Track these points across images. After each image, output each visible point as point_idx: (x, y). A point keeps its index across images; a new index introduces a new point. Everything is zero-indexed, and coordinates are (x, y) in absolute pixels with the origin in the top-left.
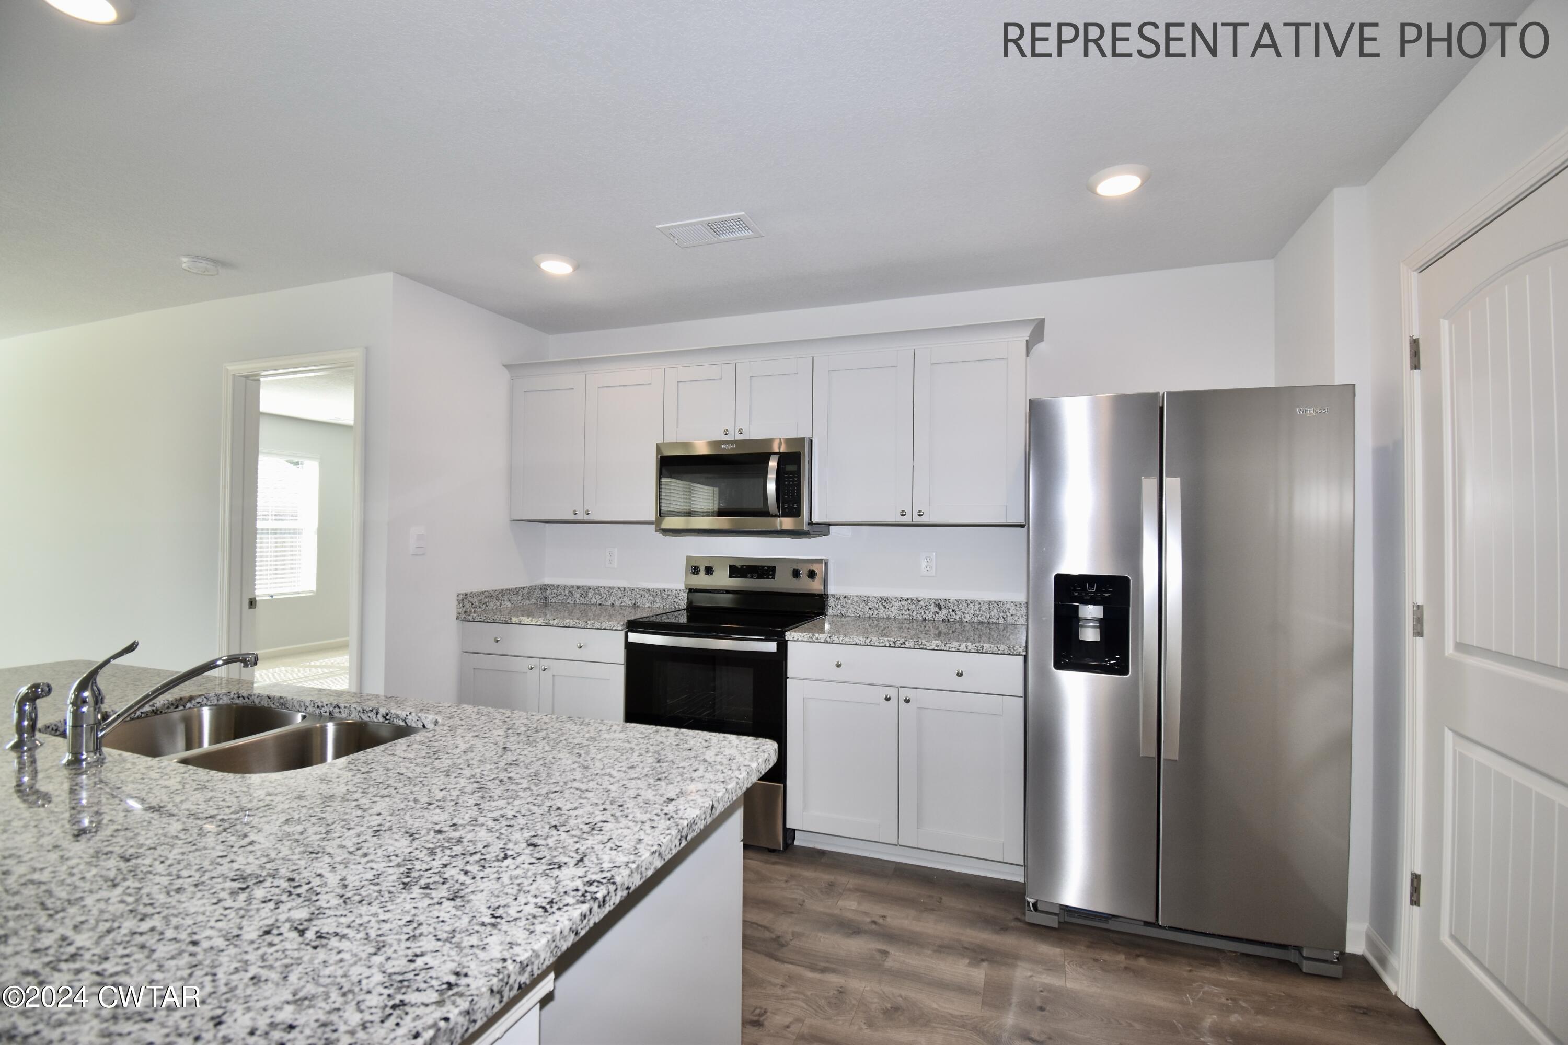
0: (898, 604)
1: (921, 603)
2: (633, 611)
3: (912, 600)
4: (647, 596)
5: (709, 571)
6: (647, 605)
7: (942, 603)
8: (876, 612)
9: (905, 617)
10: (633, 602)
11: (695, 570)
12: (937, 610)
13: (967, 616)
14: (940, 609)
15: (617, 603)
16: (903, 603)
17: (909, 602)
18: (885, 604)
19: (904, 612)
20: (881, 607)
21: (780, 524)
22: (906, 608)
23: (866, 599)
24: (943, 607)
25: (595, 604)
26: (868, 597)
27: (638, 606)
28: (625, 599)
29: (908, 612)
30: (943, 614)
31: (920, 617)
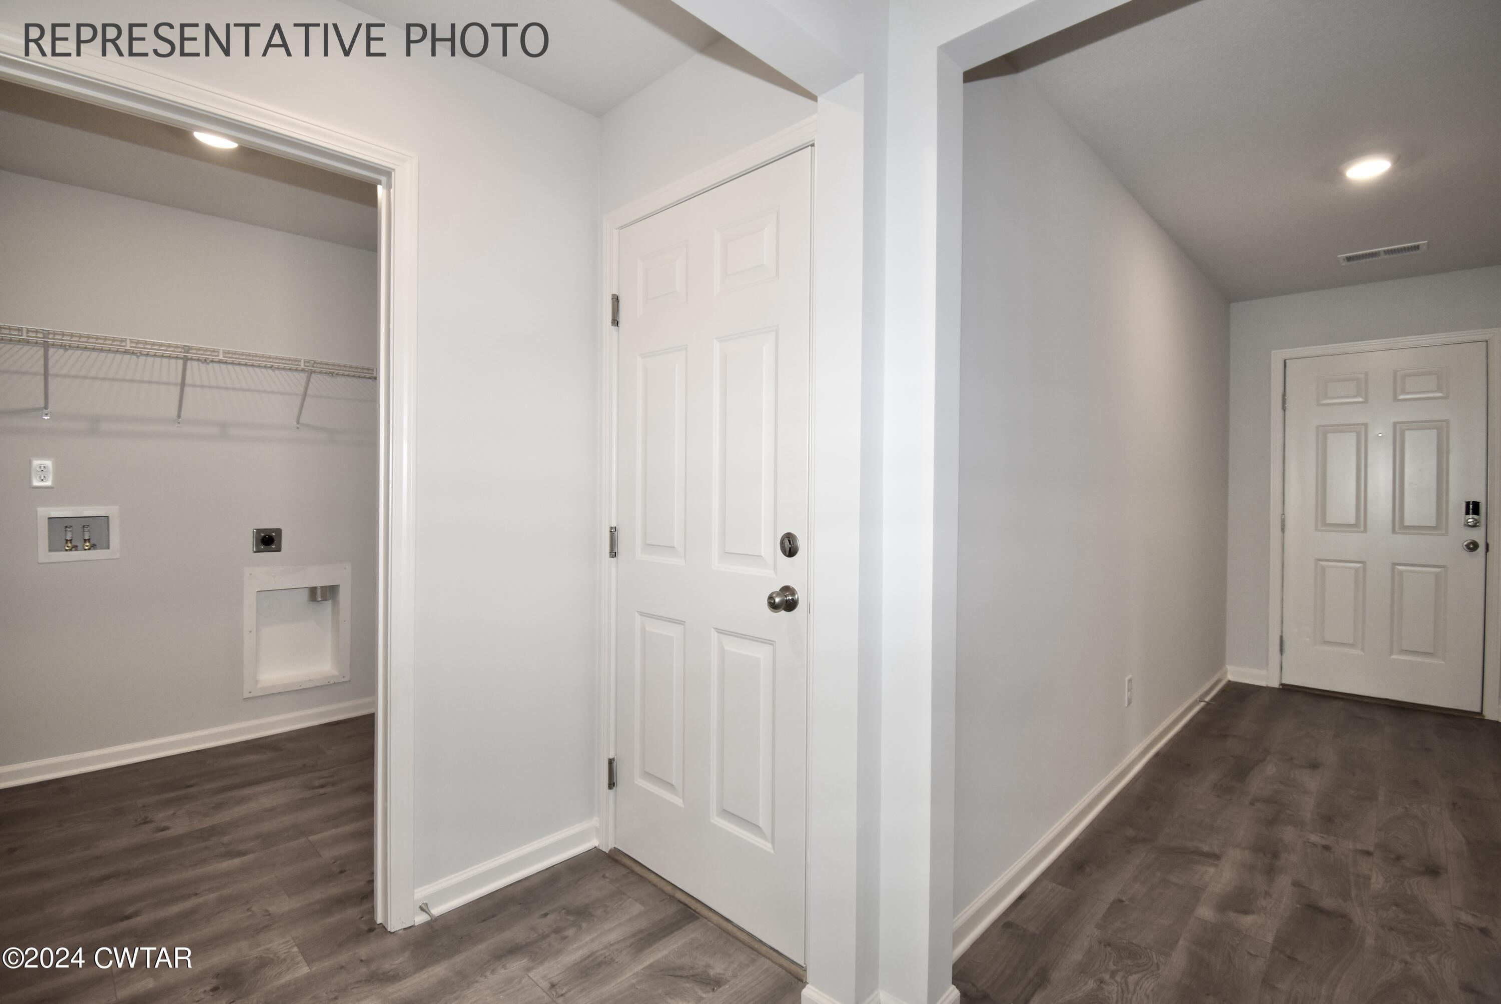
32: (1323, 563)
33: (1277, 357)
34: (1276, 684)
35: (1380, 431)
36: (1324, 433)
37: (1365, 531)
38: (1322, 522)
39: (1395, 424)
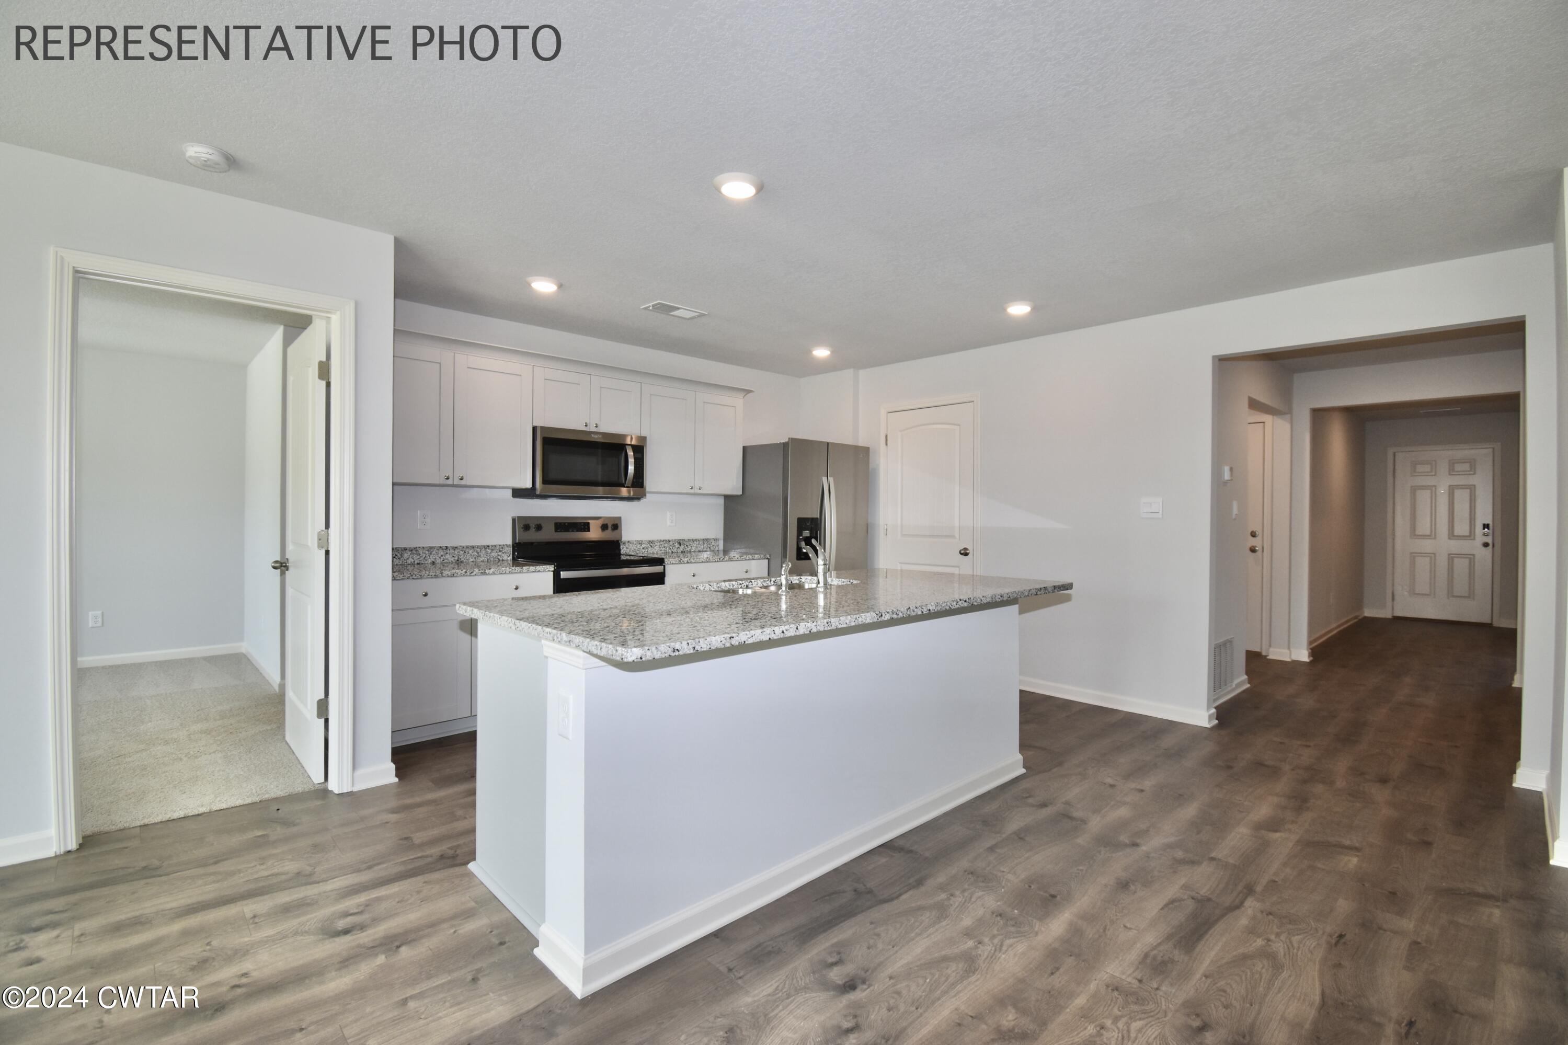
0: (658, 544)
1: (671, 543)
2: (456, 566)
3: (666, 541)
4: (471, 552)
5: (539, 528)
6: (471, 560)
7: (681, 542)
8: (646, 550)
9: (662, 552)
10: (456, 558)
11: (526, 528)
12: (678, 546)
13: (693, 548)
14: (680, 545)
15: (438, 561)
16: (662, 543)
17: (665, 542)
18: (651, 545)
19: (662, 549)
20: (650, 547)
21: (629, 492)
22: (663, 546)
23: (640, 542)
24: (682, 544)
25: (413, 564)
26: (642, 541)
27: (461, 562)
28: (448, 556)
29: (664, 549)
30: (682, 548)
31: (670, 552)
32: (1413, 554)
33: (1390, 452)
34: (1390, 616)
35: (1442, 491)
36: (1414, 490)
37: (1435, 538)
38: (1413, 534)
39: (1450, 486)
